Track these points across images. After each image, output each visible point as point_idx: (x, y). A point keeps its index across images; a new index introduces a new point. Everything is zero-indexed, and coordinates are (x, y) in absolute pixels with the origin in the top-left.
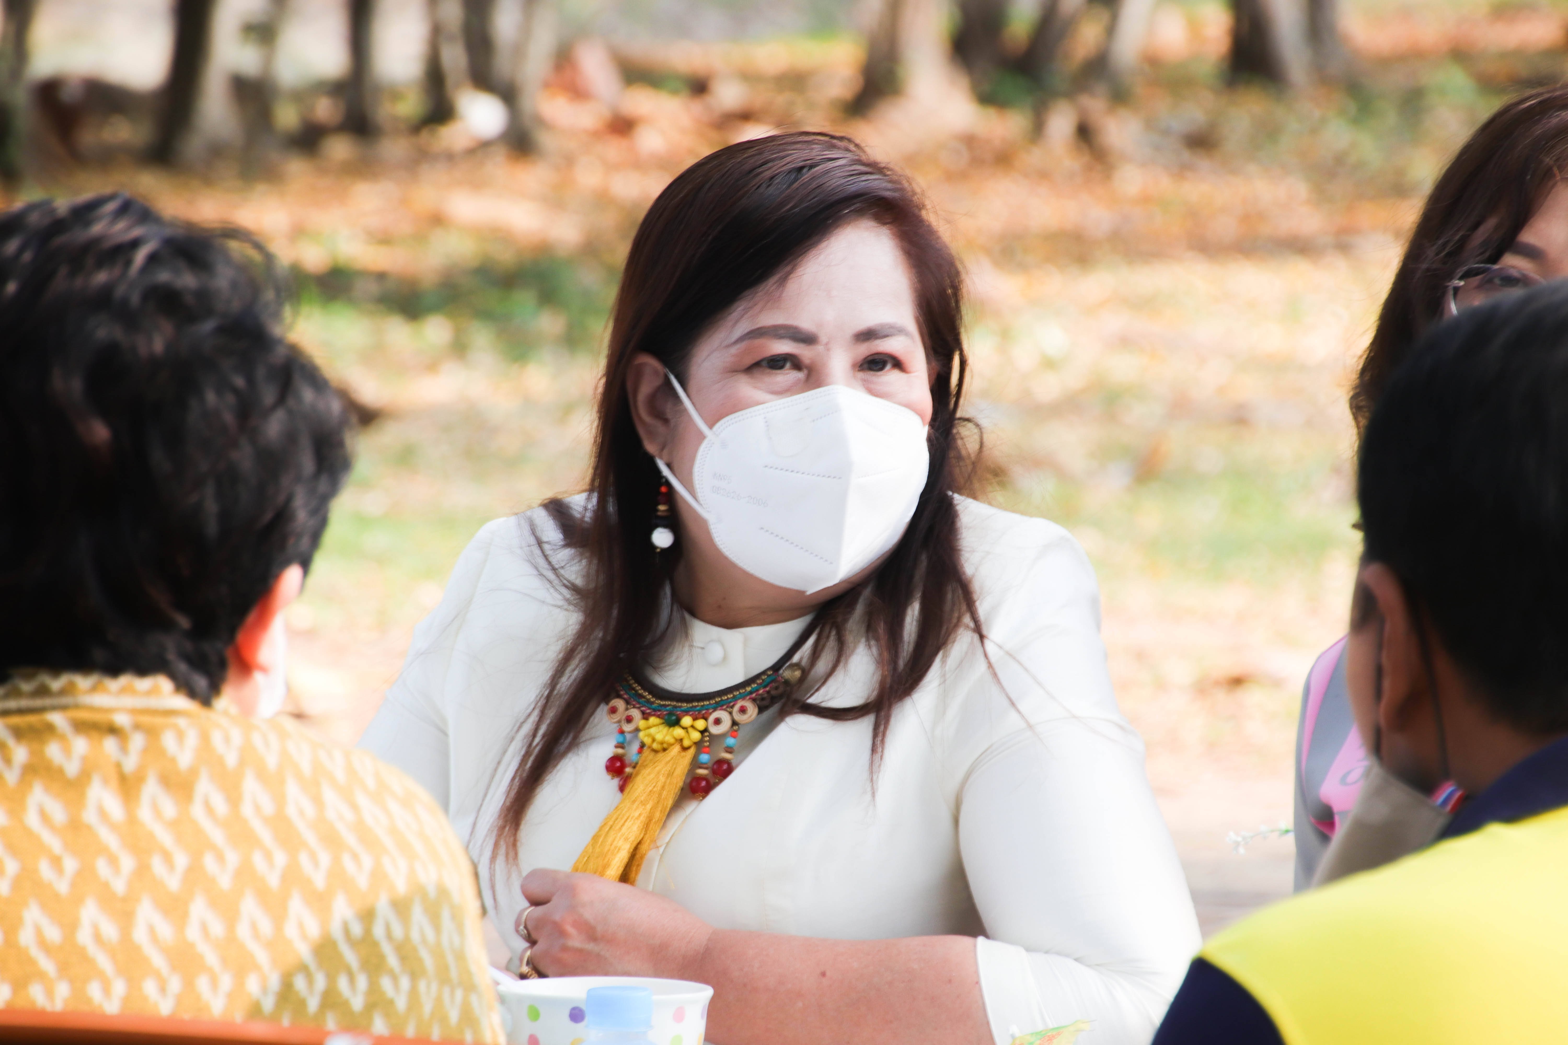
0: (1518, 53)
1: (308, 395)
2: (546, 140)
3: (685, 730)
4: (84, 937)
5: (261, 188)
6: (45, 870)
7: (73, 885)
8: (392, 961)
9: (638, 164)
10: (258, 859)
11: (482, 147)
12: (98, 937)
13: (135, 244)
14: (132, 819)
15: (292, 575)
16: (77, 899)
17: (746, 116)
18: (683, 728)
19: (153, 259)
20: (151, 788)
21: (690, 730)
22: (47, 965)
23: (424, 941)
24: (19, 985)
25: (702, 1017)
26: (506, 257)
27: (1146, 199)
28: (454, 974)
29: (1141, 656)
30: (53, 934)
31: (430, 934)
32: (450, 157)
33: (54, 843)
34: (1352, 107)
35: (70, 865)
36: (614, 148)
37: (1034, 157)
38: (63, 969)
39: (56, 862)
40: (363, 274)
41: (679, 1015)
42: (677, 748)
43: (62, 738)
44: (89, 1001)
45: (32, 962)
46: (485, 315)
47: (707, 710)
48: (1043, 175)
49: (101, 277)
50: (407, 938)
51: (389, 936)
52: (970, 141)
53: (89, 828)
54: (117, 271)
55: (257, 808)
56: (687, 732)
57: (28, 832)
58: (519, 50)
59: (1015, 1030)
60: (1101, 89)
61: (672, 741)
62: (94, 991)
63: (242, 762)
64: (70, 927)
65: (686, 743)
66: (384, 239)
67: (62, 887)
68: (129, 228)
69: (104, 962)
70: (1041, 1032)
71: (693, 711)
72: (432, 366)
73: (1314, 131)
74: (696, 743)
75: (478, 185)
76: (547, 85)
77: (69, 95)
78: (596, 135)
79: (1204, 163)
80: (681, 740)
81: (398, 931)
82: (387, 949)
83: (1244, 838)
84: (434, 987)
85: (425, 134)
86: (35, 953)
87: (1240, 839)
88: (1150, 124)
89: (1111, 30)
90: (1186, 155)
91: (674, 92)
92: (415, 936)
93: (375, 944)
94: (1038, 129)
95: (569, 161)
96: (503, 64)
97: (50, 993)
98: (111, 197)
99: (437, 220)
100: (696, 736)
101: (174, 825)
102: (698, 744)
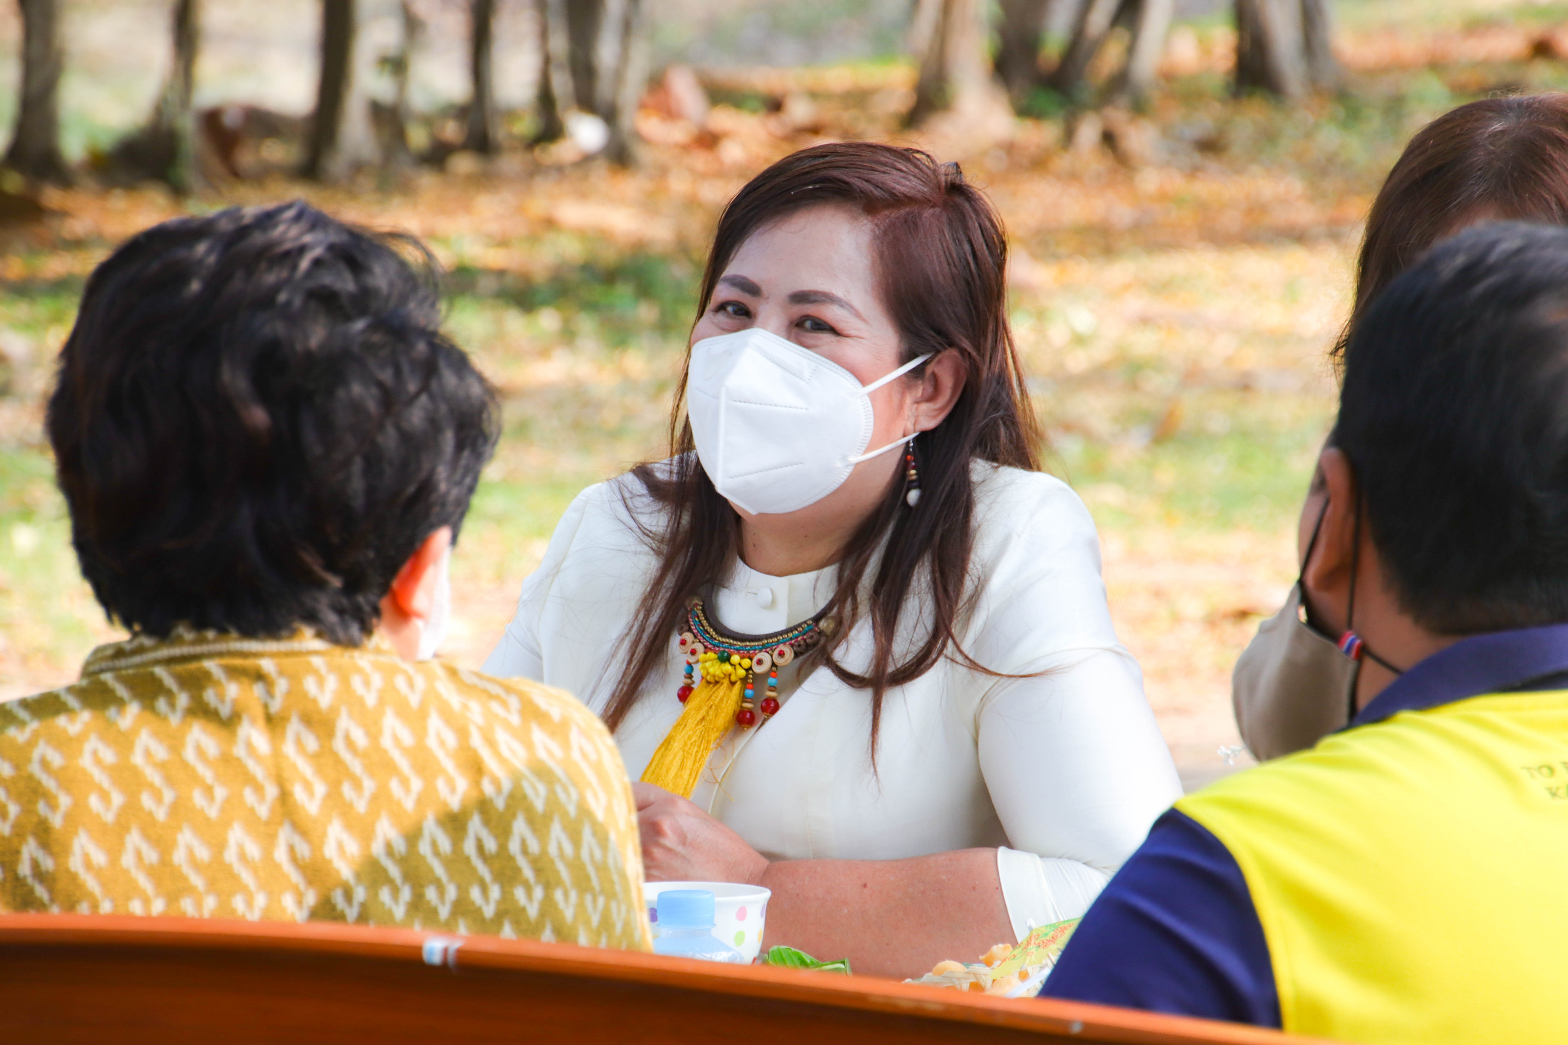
0: (1486, 63)
1: (449, 379)
2: (643, 154)
3: (733, 667)
4: (230, 856)
5: (396, 200)
6: (198, 798)
7: (222, 810)
8: (528, 872)
9: (721, 173)
10: (394, 786)
11: (587, 160)
12: (242, 856)
13: (302, 250)
14: (277, 753)
15: (443, 535)
16: (225, 823)
17: (815, 130)
18: (731, 665)
19: (317, 263)
20: (294, 726)
21: (738, 667)
22: (197, 881)
23: (562, 855)
24: (172, 898)
25: (762, 916)
26: (609, 256)
27: (1163, 197)
28: (595, 882)
29: (1158, 593)
30: (203, 854)
31: (568, 849)
32: (560, 169)
33: (206, 773)
34: (1341, 112)
35: (220, 793)
36: (700, 160)
37: (1063, 162)
38: (212, 884)
39: (208, 791)
40: (487, 271)
41: (742, 914)
42: (726, 682)
43: (217, 683)
44: (234, 911)
45: (184, 878)
46: (590, 306)
47: (755, 650)
48: (1074, 176)
49: (270, 278)
50: (544, 852)
51: (525, 851)
52: (1009, 148)
53: (238, 760)
54: (284, 274)
55: (396, 740)
56: (735, 669)
57: (185, 765)
58: (619, 76)
59: (1032, 923)
60: (1123, 101)
61: (722, 676)
62: (239, 904)
63: (381, 702)
64: (219, 847)
65: (733, 678)
66: (503, 243)
67: (213, 812)
68: (303, 233)
69: (247, 878)
70: (1054, 924)
71: (743, 650)
72: (544, 353)
73: (1308, 135)
74: (741, 679)
75: (583, 196)
76: (642, 106)
77: (230, 120)
78: (685, 148)
79: (1212, 165)
80: (730, 675)
81: (534, 846)
82: (522, 862)
83: (1233, 751)
84: (573, 895)
85: (537, 151)
86: (187, 870)
87: (1229, 752)
88: (1166, 132)
89: (1131, 50)
90: (1197, 158)
91: (754, 111)
92: (552, 850)
93: (511, 858)
94: (1069, 136)
95: (663, 172)
96: (604, 89)
97: (199, 905)
98: (289, 206)
99: (550, 224)
100: (741, 672)
101: (315, 758)
102: (744, 680)
